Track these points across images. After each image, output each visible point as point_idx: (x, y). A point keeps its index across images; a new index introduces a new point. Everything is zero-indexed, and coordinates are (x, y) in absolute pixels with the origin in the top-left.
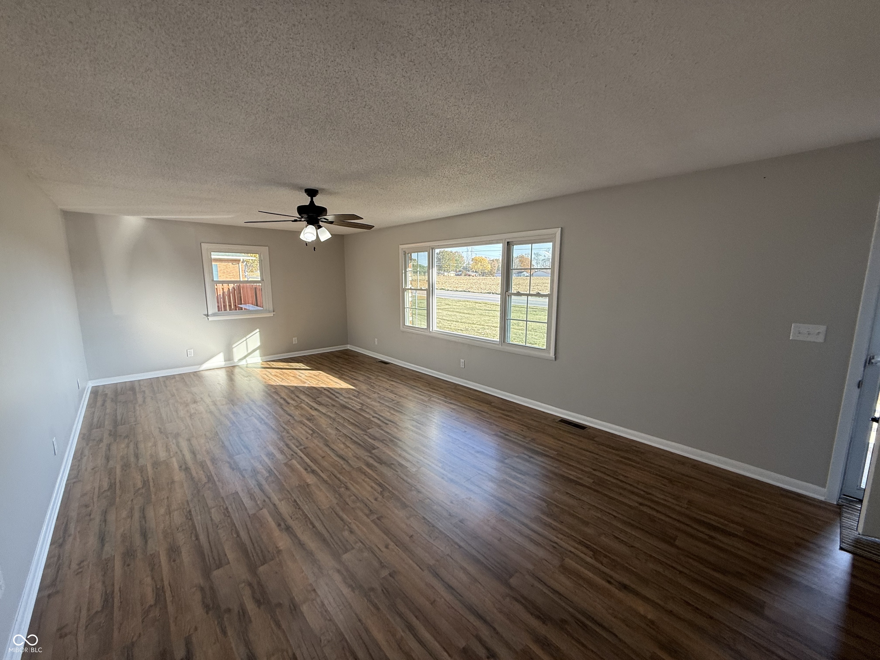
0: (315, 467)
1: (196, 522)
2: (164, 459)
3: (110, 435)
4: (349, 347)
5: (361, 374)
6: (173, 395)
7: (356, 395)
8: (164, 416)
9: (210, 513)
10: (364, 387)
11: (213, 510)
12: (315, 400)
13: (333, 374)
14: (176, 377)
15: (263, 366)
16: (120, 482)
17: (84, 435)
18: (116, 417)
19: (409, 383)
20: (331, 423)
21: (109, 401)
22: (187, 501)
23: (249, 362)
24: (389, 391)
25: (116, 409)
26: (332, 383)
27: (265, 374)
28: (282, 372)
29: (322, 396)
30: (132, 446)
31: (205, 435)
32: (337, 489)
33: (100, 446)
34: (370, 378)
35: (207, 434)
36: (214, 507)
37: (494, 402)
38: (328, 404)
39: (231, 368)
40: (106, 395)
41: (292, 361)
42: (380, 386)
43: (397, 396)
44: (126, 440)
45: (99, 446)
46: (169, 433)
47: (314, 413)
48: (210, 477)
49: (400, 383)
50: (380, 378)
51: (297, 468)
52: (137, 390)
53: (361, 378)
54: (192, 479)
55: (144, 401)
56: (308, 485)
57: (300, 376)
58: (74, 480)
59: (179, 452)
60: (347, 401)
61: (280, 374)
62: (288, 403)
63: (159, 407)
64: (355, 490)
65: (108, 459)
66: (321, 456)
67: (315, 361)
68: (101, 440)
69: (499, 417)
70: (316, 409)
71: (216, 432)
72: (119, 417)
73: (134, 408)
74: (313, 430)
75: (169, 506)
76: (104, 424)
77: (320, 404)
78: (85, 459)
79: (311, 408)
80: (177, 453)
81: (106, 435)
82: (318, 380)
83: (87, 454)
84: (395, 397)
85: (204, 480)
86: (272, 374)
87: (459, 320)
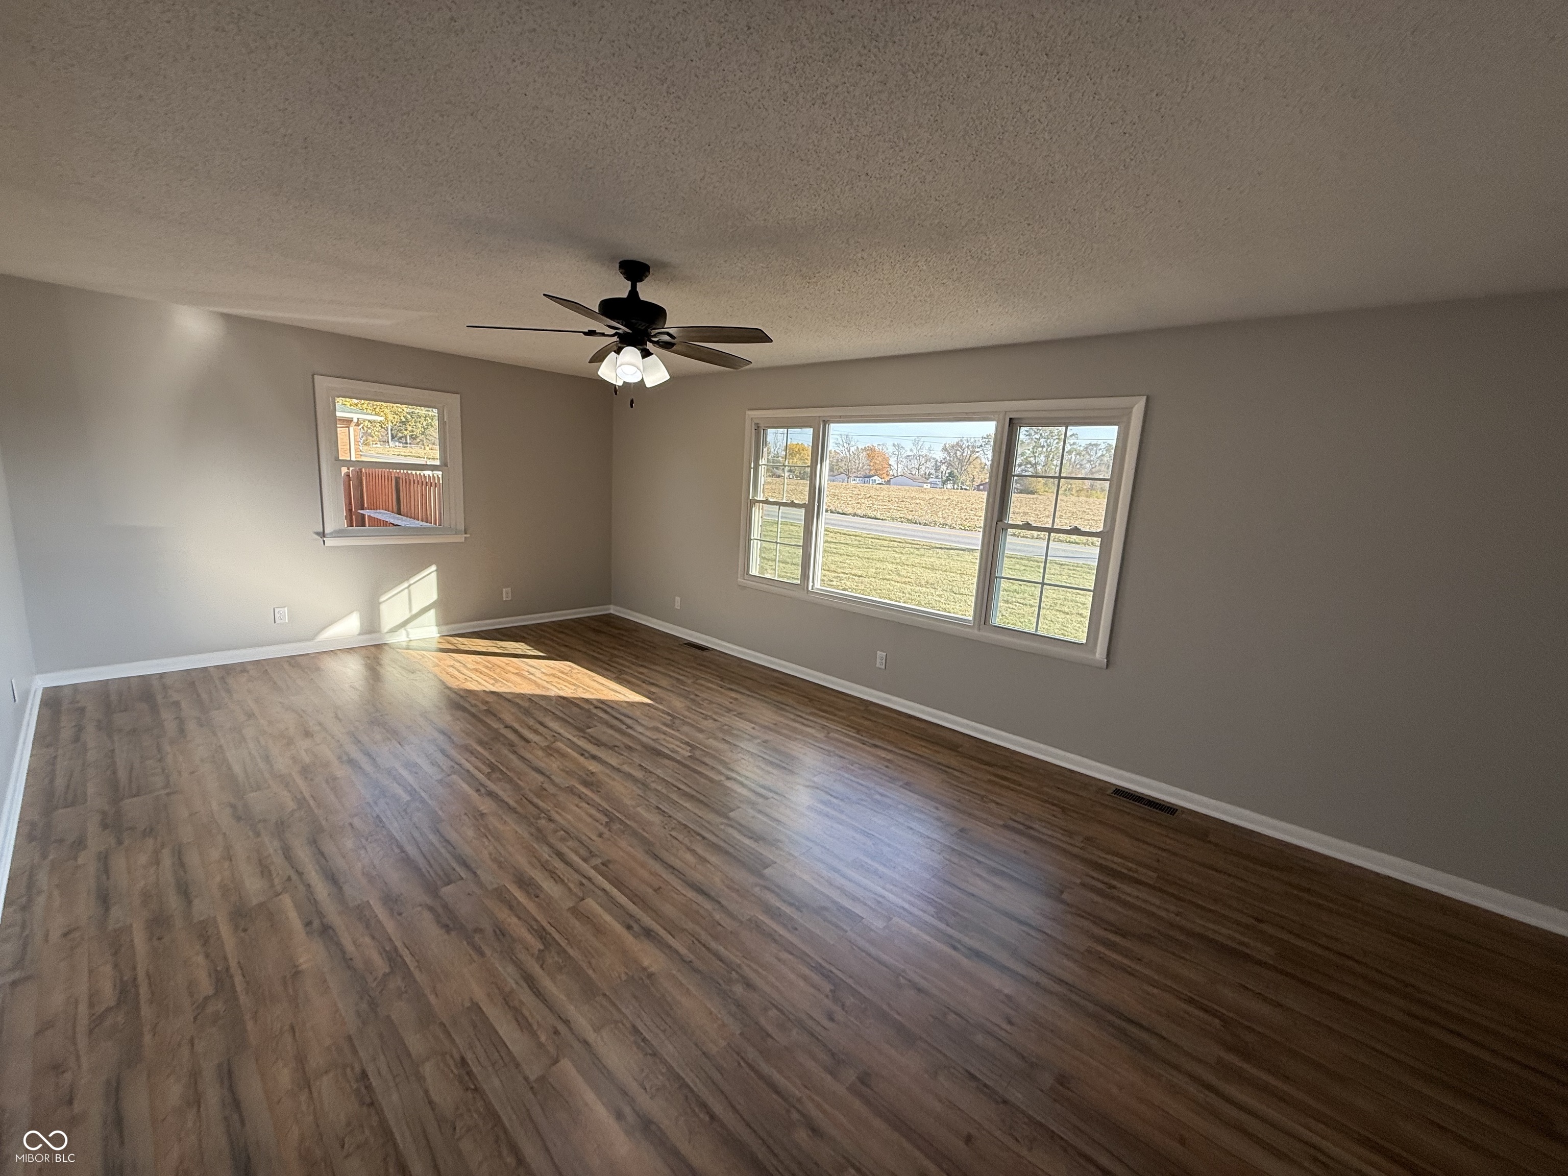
0: (647, 921)
1: (389, 1116)
2: (261, 899)
3: (105, 826)
4: (613, 610)
5: (659, 672)
6: (250, 715)
7: (669, 722)
8: (237, 769)
9: (420, 1079)
10: (678, 704)
11: (428, 1069)
12: (581, 730)
13: (601, 670)
14: (249, 667)
15: (441, 647)
16: (149, 978)
17: (33, 825)
18: (114, 772)
19: (767, 695)
20: (640, 792)
21: (90, 729)
22: (349, 1038)
23: (412, 637)
24: (735, 713)
25: (113, 751)
26: (606, 691)
27: (452, 666)
28: (489, 662)
29: (595, 723)
30: (167, 860)
31: (351, 825)
32: (724, 986)
33: (80, 861)
34: (683, 683)
35: (356, 821)
36: (428, 1059)
37: (962, 746)
38: (617, 743)
39: (373, 649)
40: (82, 710)
41: (500, 637)
42: (711, 702)
43: (757, 727)
44: (150, 842)
45: (75, 859)
46: (260, 821)
47: (593, 766)
48: (394, 955)
49: (749, 695)
50: (703, 682)
51: (605, 921)
52: (159, 698)
53: (664, 682)
54: (347, 962)
55: (182, 731)
56: (650, 976)
57: (531, 674)
58: (16, 975)
59: (294, 877)
60: (654, 737)
61: (487, 667)
62: (527, 741)
63: (221, 746)
64: (768, 989)
65: (104, 899)
66: (651, 886)
67: (552, 640)
68: (80, 844)
69: (990, 781)
70: (594, 757)
71: (378, 816)
72: (122, 775)
73: (159, 750)
74: (605, 813)
75: (301, 1060)
76: (85, 793)
77: (598, 743)
78: (41, 900)
79: (583, 753)
80: (289, 879)
81: (93, 827)
82: (574, 685)
83: (45, 888)
84: (753, 728)
85: (381, 965)
86: (469, 666)
87: (788, 560)
